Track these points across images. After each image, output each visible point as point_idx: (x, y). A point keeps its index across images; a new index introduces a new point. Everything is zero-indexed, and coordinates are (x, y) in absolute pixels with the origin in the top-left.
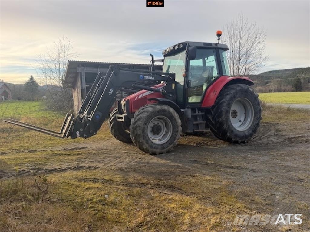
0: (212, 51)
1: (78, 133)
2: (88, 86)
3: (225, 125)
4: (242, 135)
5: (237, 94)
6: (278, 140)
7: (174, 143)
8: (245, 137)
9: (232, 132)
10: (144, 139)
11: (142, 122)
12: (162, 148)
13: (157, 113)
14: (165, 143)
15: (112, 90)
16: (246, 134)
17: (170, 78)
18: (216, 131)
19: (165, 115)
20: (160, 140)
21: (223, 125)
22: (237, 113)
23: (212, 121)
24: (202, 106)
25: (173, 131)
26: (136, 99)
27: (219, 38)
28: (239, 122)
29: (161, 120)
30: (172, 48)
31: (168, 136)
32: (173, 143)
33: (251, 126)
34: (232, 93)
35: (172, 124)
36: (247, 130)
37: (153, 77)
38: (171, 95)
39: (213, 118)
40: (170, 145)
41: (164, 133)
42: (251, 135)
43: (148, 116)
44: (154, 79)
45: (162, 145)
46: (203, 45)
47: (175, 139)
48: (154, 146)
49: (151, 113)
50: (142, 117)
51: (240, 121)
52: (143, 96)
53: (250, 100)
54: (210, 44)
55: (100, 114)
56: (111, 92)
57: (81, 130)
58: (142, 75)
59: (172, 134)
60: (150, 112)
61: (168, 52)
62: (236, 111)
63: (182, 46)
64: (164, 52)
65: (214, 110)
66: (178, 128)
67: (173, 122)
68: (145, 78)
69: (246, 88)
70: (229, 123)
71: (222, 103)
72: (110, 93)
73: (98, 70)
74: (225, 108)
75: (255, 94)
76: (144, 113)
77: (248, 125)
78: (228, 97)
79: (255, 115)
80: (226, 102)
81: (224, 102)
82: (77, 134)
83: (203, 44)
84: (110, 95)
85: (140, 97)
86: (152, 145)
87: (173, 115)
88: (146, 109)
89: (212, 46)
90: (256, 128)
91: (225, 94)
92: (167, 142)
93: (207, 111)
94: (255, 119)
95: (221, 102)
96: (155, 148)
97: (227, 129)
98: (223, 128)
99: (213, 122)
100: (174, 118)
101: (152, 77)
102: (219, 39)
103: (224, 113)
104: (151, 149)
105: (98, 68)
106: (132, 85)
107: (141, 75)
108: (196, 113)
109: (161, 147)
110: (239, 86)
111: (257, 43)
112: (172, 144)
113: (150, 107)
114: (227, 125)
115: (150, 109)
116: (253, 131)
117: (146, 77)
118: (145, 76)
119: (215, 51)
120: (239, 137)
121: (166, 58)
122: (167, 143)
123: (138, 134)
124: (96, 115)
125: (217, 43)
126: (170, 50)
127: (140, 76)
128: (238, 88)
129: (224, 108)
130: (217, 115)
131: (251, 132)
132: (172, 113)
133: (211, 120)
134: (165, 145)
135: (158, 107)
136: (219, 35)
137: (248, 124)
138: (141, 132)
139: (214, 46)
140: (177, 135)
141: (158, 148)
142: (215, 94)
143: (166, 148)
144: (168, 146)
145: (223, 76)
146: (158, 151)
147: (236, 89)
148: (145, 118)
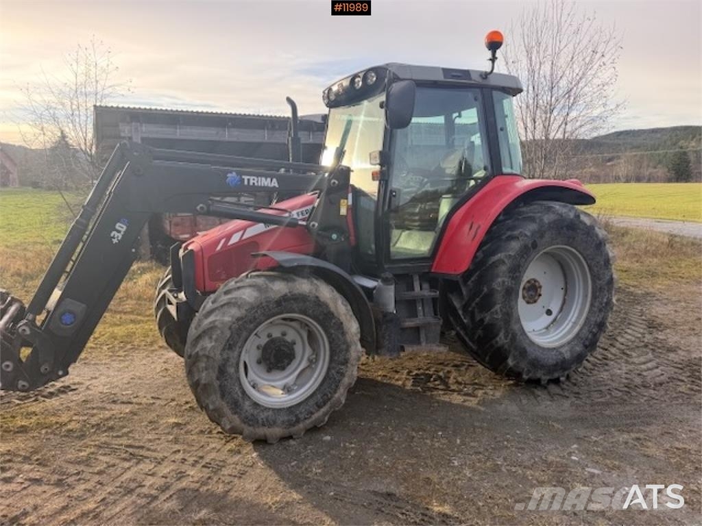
0: (470, 95)
3: (502, 335)
4: (551, 359)
5: (542, 236)
6: (658, 371)
7: (332, 401)
8: (563, 365)
9: (523, 353)
10: (223, 394)
11: (216, 340)
12: (288, 421)
13: (273, 305)
14: (301, 403)
15: (121, 227)
16: (564, 358)
17: (333, 180)
18: (474, 347)
20: (288, 389)
21: (497, 335)
22: (540, 287)
23: (462, 317)
24: (433, 271)
25: (331, 361)
26: (219, 248)
27: (494, 54)
28: (545, 315)
29: (293, 324)
30: (346, 83)
31: (315, 376)
32: (329, 399)
33: (581, 330)
34: (529, 234)
35: (328, 338)
36: (569, 343)
37: (274, 180)
38: (334, 236)
39: (465, 308)
40: (320, 407)
41: (304, 364)
42: (579, 358)
43: (238, 319)
44: (277, 185)
45: (290, 410)
46: (440, 77)
47: (337, 386)
49: (253, 308)
50: (217, 323)
51: (549, 312)
52: (244, 237)
53: (580, 253)
54: (466, 73)
55: (79, 308)
56: (119, 232)
57: (8, 366)
58: (234, 174)
59: (329, 369)
60: (247, 307)
61: (337, 94)
62: (535, 281)
63: (374, 78)
64: (326, 92)
65: (469, 283)
66: (347, 350)
68: (246, 183)
69: (572, 215)
70: (516, 327)
71: (495, 265)
72: (117, 236)
73: (178, 130)
74: (504, 282)
75: (597, 235)
76: (226, 308)
77: (573, 327)
78: (515, 246)
79: (594, 297)
80: (506, 261)
81: (502, 262)
83: (441, 72)
84: (115, 241)
85: (235, 239)
87: (332, 309)
88: (235, 295)
89: (471, 79)
90: (595, 335)
91: (504, 237)
92: (311, 396)
93: (448, 286)
94: (595, 309)
95: (490, 263)
96: (264, 425)
97: (506, 346)
98: (497, 342)
99: (465, 321)
100: (334, 321)
101: (269, 179)
102: (493, 59)
103: (499, 297)
104: (251, 428)
106: (198, 208)
107: (231, 172)
108: (413, 290)
109: (286, 418)
110: (549, 208)
111: (595, 67)
112: (324, 403)
113: (250, 286)
114: (507, 333)
115: (248, 295)
116: (586, 347)
117: (249, 180)
118: (246, 178)
119: (480, 97)
120: (543, 366)
121: (332, 110)
122: (312, 402)
123: (203, 382)
124: (63, 314)
125: (489, 70)
126: (342, 89)
128: (548, 218)
129: (501, 281)
130: (478, 300)
131: (579, 349)
132: (327, 306)
133: (460, 312)
134: (302, 409)
135: (279, 288)
136: (494, 44)
137: (570, 325)
138: (213, 375)
139: (476, 79)
140: (343, 375)
141: (275, 422)
142: (475, 236)
143: (305, 419)
144: (312, 413)
145: (502, 174)
146: (277, 431)
147: (541, 220)
148: (230, 328)
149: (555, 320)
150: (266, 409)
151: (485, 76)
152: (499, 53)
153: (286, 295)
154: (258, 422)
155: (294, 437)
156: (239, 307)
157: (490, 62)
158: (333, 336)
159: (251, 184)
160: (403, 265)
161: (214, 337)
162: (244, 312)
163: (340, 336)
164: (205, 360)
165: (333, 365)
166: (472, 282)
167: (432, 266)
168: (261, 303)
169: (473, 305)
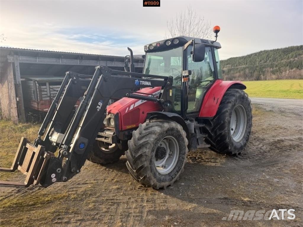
0: (208, 49)
1: (53, 176)
2: (24, 79)
4: (239, 146)
5: (236, 101)
8: (242, 148)
9: (233, 144)
10: (151, 171)
13: (165, 133)
14: (172, 171)
15: (100, 104)
16: (242, 145)
17: (168, 82)
18: (215, 144)
19: (172, 135)
20: (164, 167)
23: (211, 133)
24: (199, 116)
25: (180, 153)
26: (126, 111)
27: (217, 34)
28: (231, 131)
30: (162, 43)
31: (174, 160)
32: (181, 169)
33: (245, 135)
34: (233, 101)
35: (179, 145)
36: (242, 140)
37: (150, 82)
38: (168, 104)
39: (212, 130)
40: (178, 172)
41: (167, 156)
42: (245, 145)
43: (156, 139)
44: (151, 85)
45: (169, 174)
47: (182, 163)
48: (162, 178)
50: (148, 141)
51: (232, 129)
52: (135, 106)
53: (244, 107)
54: (207, 41)
55: (86, 141)
56: (100, 106)
57: (59, 170)
59: (179, 157)
60: (158, 134)
61: (155, 47)
63: (178, 42)
64: (148, 46)
67: (181, 142)
69: (243, 94)
71: (224, 113)
72: (99, 108)
73: (37, 59)
74: (228, 119)
75: (248, 100)
76: (150, 135)
77: (242, 134)
78: (230, 105)
80: (228, 111)
81: (227, 111)
82: (52, 178)
83: (200, 41)
84: (98, 110)
85: (132, 108)
86: (160, 178)
87: (181, 133)
88: (151, 130)
89: (208, 43)
90: (248, 136)
91: (226, 102)
92: (174, 168)
93: (206, 121)
94: (248, 127)
95: (223, 112)
96: (163, 182)
97: (228, 143)
99: (212, 135)
100: (181, 138)
101: (148, 82)
102: (216, 36)
103: (227, 124)
104: (159, 184)
105: (37, 58)
106: (126, 95)
109: (169, 178)
110: (237, 92)
112: (179, 170)
113: (157, 126)
115: (157, 129)
117: (142, 83)
118: (141, 81)
119: (211, 50)
121: (147, 53)
122: (175, 171)
123: (146, 166)
124: (80, 144)
125: (214, 40)
126: (158, 45)
127: (136, 81)
128: (238, 95)
130: (219, 126)
131: (245, 141)
132: (180, 132)
134: (172, 174)
135: (166, 125)
136: (217, 31)
138: (148, 163)
139: (210, 43)
140: (184, 158)
141: (166, 180)
142: (217, 102)
143: (175, 177)
144: (176, 175)
145: (219, 79)
146: (167, 183)
147: (236, 96)
148: (153, 143)
149: (234, 132)
150: (162, 175)
151: (213, 42)
152: (218, 34)
153: (168, 129)
154: (161, 180)
155: (171, 185)
156: (155, 134)
157: (215, 37)
158: (181, 143)
159: (143, 84)
160: (190, 115)
161: (148, 147)
162: (157, 136)
163: (183, 144)
164: (145, 157)
165: (181, 155)
166: (215, 120)
167: (199, 114)
168: (162, 132)
169: (217, 128)
